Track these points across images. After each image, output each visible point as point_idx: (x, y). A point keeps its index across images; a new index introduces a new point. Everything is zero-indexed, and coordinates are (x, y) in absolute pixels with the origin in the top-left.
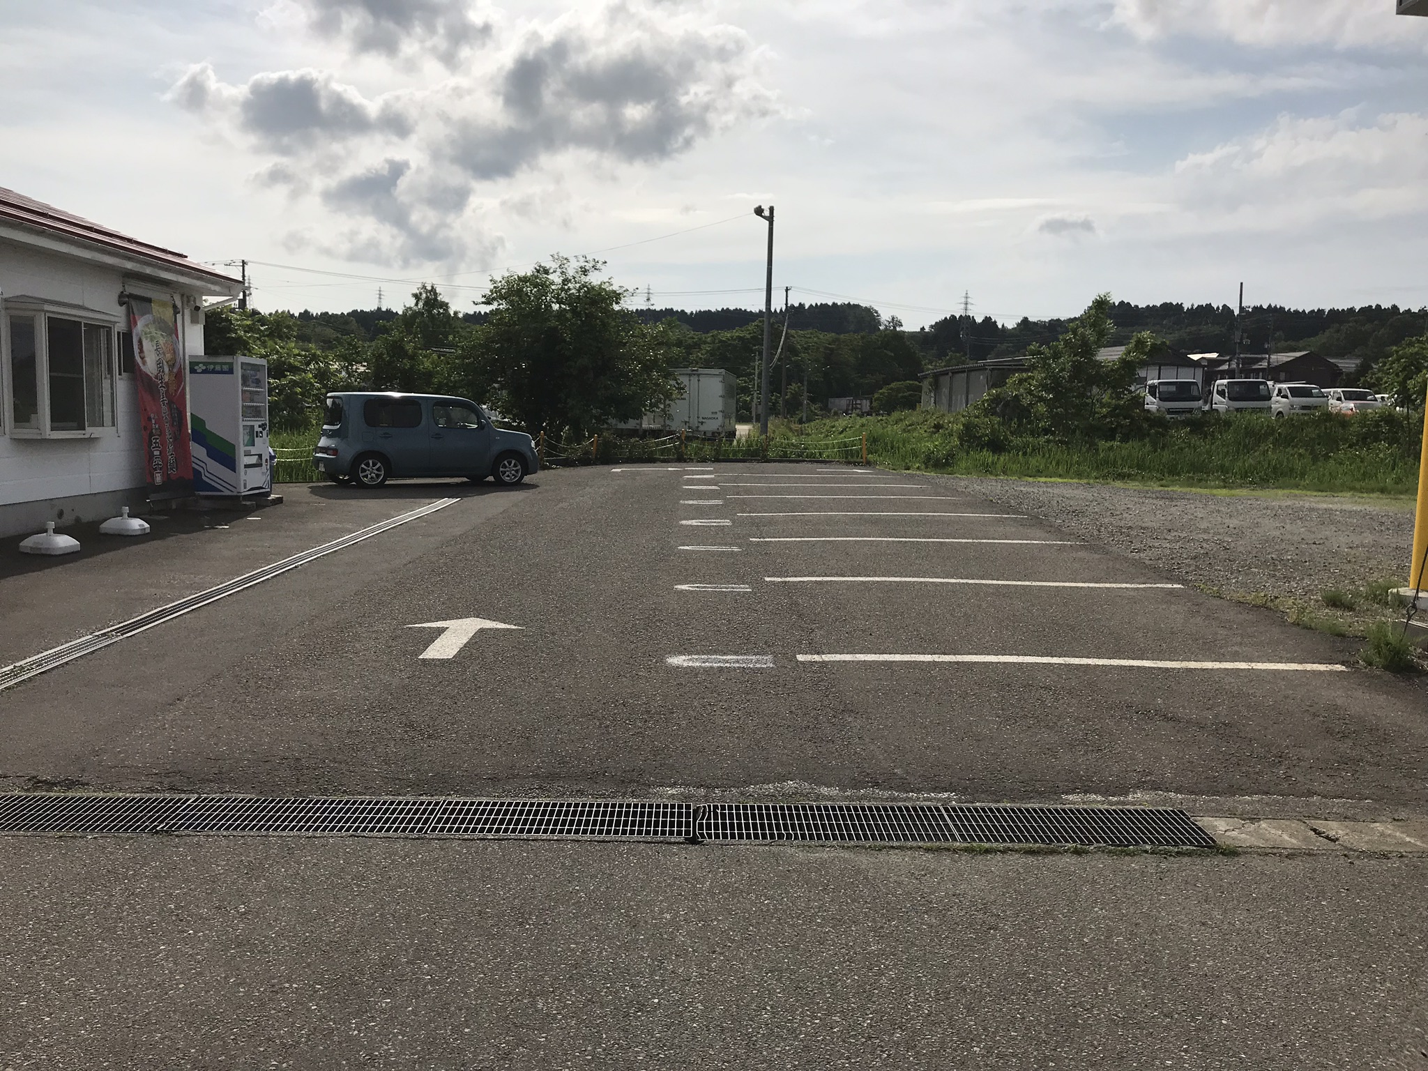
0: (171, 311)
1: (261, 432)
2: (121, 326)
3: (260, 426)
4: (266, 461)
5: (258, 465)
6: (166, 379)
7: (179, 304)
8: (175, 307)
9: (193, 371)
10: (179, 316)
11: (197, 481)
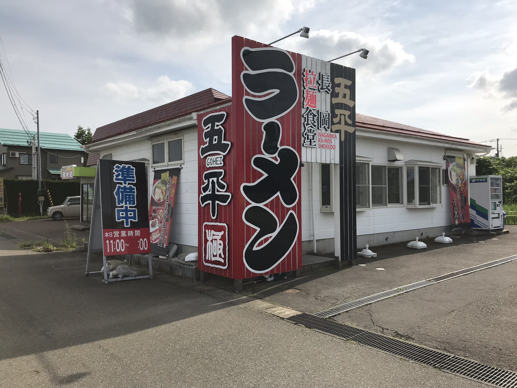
0: (463, 160)
1: (499, 205)
2: (444, 167)
3: (498, 202)
4: (502, 216)
5: (498, 218)
6: (460, 185)
7: (466, 157)
8: (464, 158)
9: (471, 182)
10: (466, 162)
11: (472, 223)
